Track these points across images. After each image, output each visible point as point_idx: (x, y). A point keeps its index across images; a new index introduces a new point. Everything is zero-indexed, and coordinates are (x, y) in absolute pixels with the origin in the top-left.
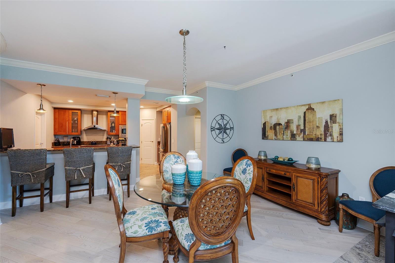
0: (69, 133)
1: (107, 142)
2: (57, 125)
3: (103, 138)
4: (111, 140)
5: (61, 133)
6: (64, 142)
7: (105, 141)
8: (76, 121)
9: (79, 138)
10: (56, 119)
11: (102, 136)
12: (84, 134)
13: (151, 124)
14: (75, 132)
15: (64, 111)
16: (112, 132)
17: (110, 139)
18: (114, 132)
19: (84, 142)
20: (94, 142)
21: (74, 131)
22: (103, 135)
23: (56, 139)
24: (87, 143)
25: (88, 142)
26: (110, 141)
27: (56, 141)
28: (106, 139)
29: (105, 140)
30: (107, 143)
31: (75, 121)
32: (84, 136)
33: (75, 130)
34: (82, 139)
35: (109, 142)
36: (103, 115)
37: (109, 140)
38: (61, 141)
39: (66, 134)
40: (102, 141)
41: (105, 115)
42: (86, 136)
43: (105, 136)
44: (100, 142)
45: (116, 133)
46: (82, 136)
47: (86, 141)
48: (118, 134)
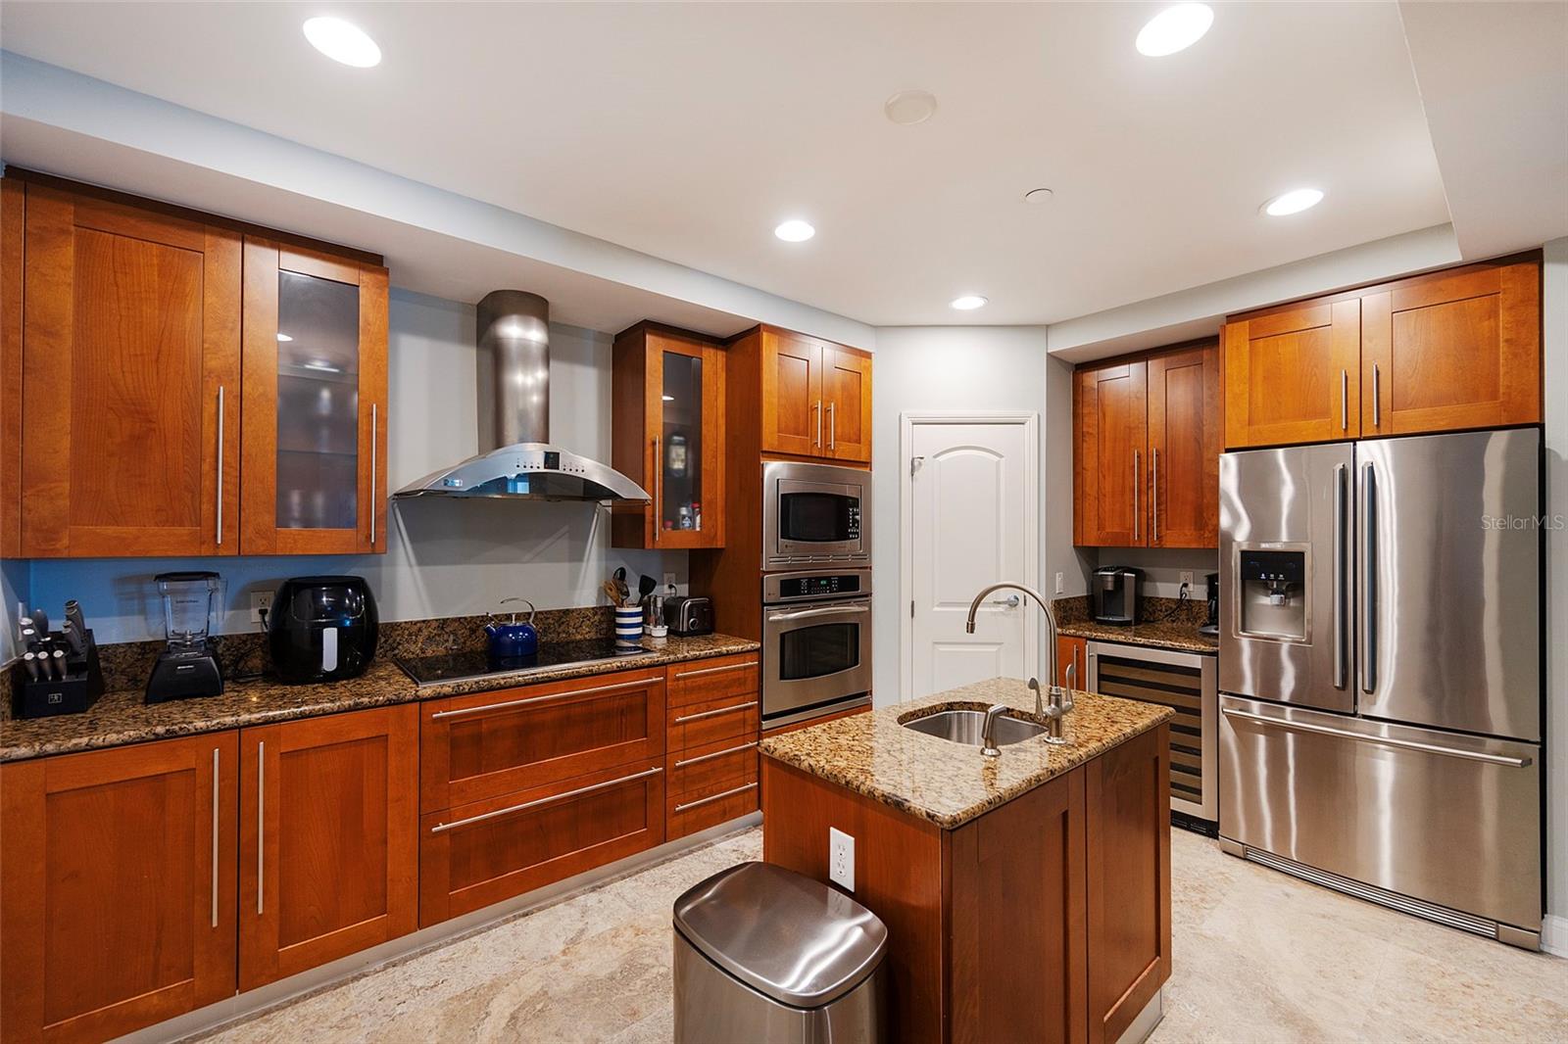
0: (248, 532)
1: (620, 620)
2: (64, 419)
3: (573, 583)
5: (133, 530)
6: (152, 652)
7: (594, 610)
8: (326, 394)
9: (359, 585)
10: (49, 332)
11: (566, 566)
13: (996, 458)
14: (308, 522)
15: (177, 236)
16: (676, 526)
17: (647, 585)
18: (687, 523)
19: (398, 625)
20: (515, 630)
21: (296, 514)
22: (577, 556)
23: (41, 626)
24: (429, 638)
25: (443, 623)
26: (639, 604)
27: (32, 646)
28: (603, 586)
29: (586, 595)
31: (314, 397)
32: (393, 564)
33: (306, 499)
34: (379, 598)
35: (629, 626)
36: (574, 358)
37: (634, 594)
38: (111, 631)
39: (206, 551)
40: (567, 612)
41: (595, 364)
42: (416, 569)
43: (588, 560)
44: (551, 621)
45: (704, 531)
46: (379, 564)
47: (424, 621)
48: (720, 544)
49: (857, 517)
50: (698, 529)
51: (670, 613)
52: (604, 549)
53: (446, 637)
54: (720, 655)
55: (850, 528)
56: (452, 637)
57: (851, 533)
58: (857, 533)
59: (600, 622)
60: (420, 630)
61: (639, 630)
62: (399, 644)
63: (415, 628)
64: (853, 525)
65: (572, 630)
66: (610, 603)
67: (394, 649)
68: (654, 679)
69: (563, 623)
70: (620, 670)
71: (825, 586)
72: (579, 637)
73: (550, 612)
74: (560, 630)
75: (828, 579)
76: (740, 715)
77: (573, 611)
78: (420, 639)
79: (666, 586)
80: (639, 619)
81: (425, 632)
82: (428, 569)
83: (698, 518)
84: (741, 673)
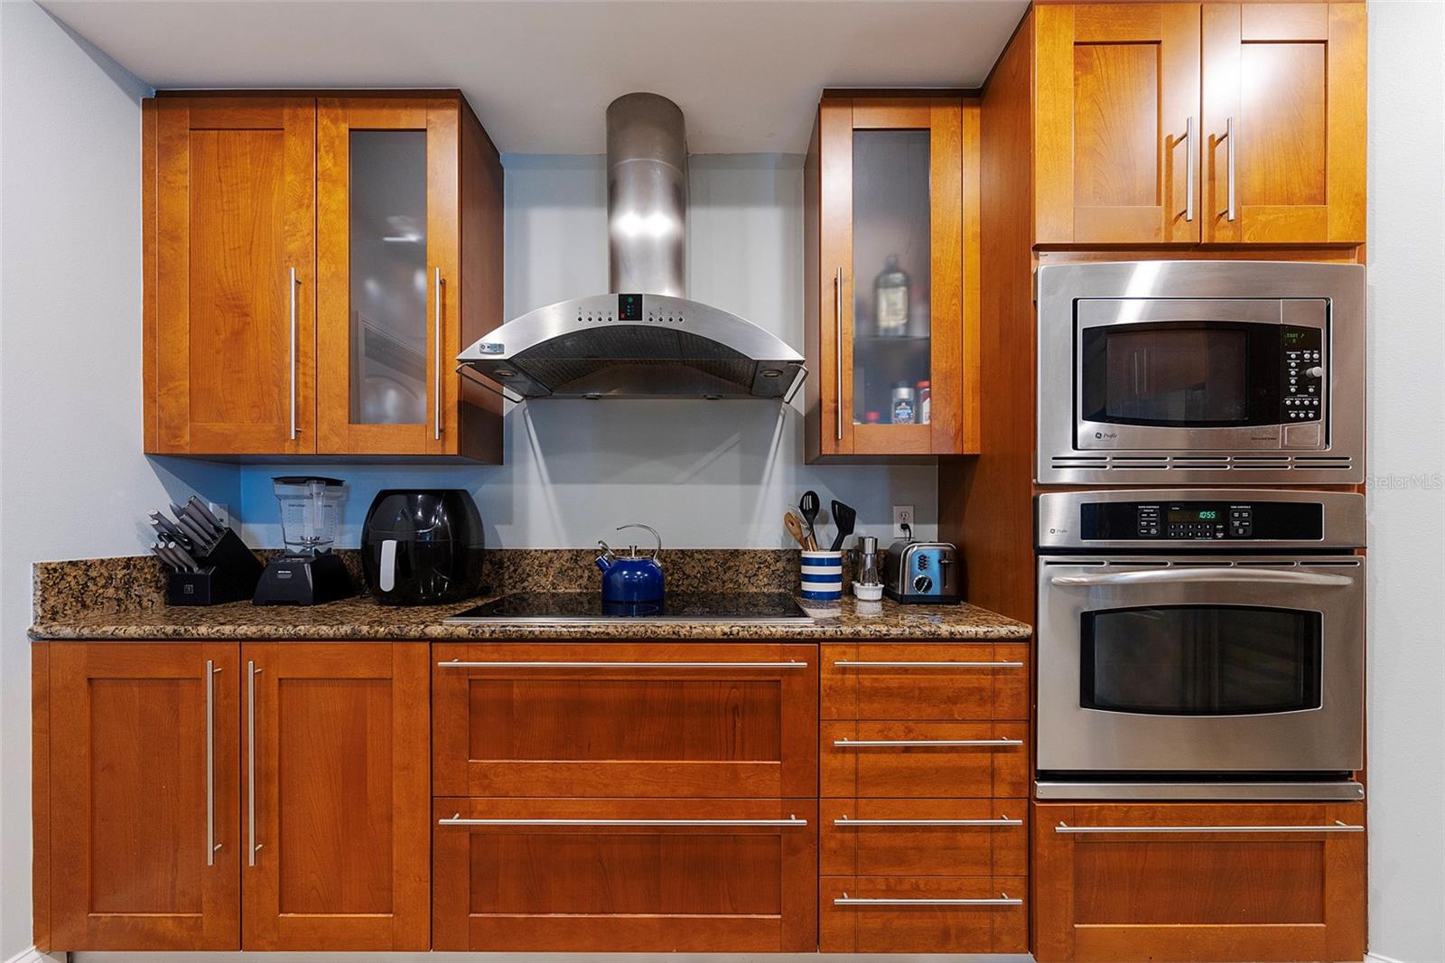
0: (323, 428)
1: (807, 570)
3: (747, 514)
4: (848, 542)
7: (777, 555)
9: (459, 500)
11: (735, 491)
12: (524, 460)
16: (886, 418)
17: (845, 518)
19: (528, 552)
20: (632, 566)
22: (752, 476)
24: (561, 572)
25: (577, 555)
26: (836, 547)
28: (789, 519)
29: (766, 532)
30: (808, 587)
32: (524, 481)
34: (508, 520)
35: (821, 577)
36: (746, 198)
37: (828, 532)
40: (735, 554)
41: (778, 201)
42: (549, 487)
43: (768, 483)
44: (712, 563)
45: (936, 426)
46: (511, 482)
47: (555, 551)
48: (970, 448)
49: (1316, 371)
50: (926, 422)
51: (888, 567)
52: (792, 469)
53: (580, 571)
54: (935, 639)
55: (1294, 394)
56: (586, 574)
57: (1293, 407)
58: (1317, 409)
59: (785, 571)
60: (551, 561)
61: (836, 587)
62: (529, 575)
63: (545, 559)
64: (1302, 389)
65: (742, 579)
66: (794, 544)
67: (523, 581)
68: (793, 664)
69: (729, 568)
70: (729, 639)
71: (1213, 523)
72: (753, 590)
73: (712, 552)
74: (725, 578)
75: (1223, 508)
76: (984, 760)
77: (744, 553)
78: (551, 572)
79: (897, 526)
80: (837, 570)
81: (557, 564)
82: (560, 487)
83: (926, 406)
84: (986, 681)
